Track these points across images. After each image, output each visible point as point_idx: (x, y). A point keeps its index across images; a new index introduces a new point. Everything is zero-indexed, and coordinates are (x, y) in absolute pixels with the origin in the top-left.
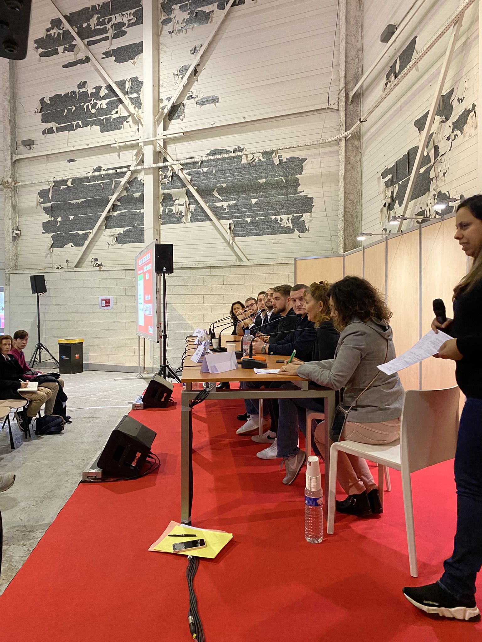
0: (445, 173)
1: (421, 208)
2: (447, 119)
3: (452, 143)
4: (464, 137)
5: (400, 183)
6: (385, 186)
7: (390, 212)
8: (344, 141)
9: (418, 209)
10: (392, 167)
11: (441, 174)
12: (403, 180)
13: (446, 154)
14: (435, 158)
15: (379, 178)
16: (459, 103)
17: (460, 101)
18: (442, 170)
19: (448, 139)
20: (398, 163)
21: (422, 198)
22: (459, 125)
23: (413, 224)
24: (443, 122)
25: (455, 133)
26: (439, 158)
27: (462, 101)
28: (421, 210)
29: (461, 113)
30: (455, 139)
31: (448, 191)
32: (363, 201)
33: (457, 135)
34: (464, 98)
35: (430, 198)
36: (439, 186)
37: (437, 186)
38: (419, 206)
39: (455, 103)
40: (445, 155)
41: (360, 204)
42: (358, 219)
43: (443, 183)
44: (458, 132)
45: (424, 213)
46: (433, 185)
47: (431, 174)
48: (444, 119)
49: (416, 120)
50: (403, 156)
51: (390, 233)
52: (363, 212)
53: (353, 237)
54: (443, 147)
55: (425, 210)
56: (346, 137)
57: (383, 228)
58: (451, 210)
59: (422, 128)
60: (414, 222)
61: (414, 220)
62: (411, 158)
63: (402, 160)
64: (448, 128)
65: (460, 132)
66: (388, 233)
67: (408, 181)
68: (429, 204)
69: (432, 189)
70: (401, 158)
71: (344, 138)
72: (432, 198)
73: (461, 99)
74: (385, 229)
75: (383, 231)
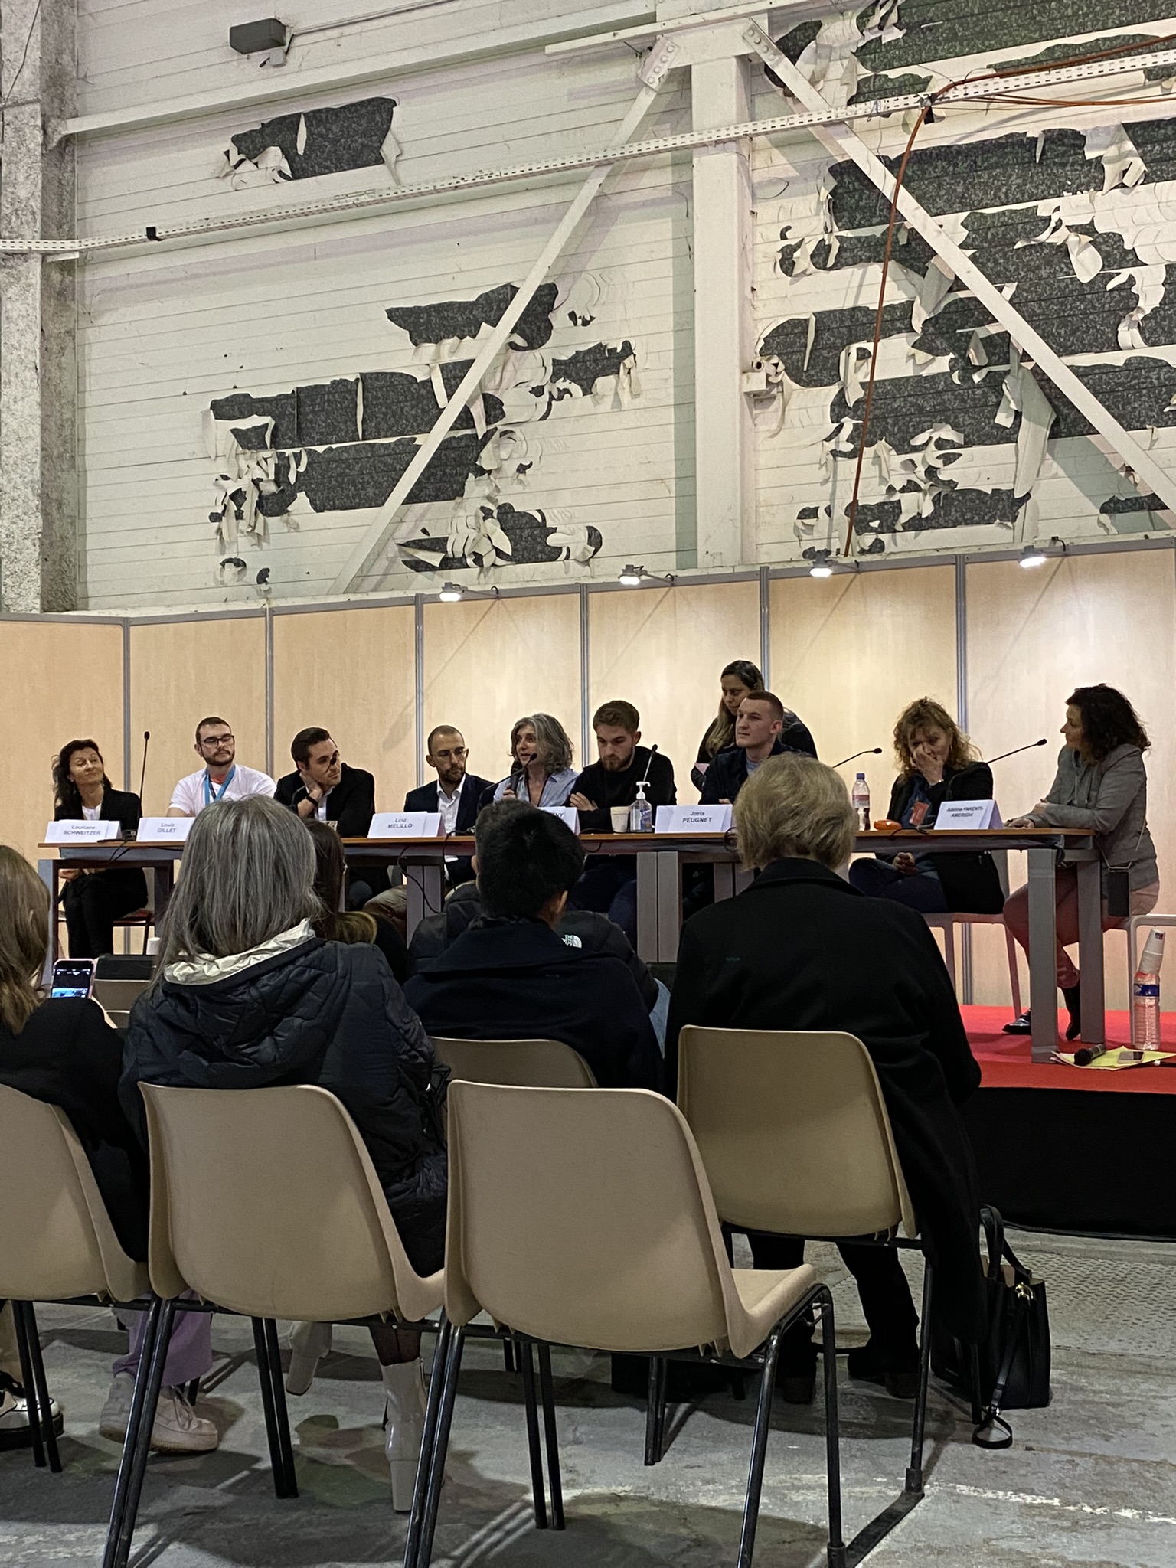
0: (522, 469)
1: (424, 531)
2: (532, 346)
3: (550, 405)
4: (596, 403)
5: (320, 449)
6: (236, 443)
7: (265, 521)
8: (39, 264)
9: (412, 532)
10: (275, 398)
11: (511, 468)
12: (334, 446)
13: (531, 425)
14: (488, 423)
15: (205, 414)
16: (575, 324)
17: (580, 321)
18: (515, 455)
19: (538, 391)
20: (302, 396)
21: (429, 508)
22: (578, 374)
23: (388, 568)
24: (513, 346)
25: (561, 384)
26: (500, 425)
27: (585, 323)
28: (424, 537)
29: (583, 348)
30: (560, 398)
31: (539, 511)
32: (89, 462)
33: (567, 391)
34: (592, 318)
35: (461, 513)
36: (504, 491)
37: (497, 488)
38: (416, 527)
39: (559, 319)
40: (526, 425)
41: (73, 467)
42: (66, 511)
43: (519, 488)
44: (576, 389)
45: (438, 545)
46: (477, 485)
47: (486, 460)
48: (520, 341)
49: (397, 309)
50: (334, 382)
51: (263, 576)
52: (91, 495)
53: (50, 562)
54: (516, 404)
55: (446, 539)
56: (45, 255)
57: (227, 557)
58: (553, 554)
59: (424, 336)
60: (392, 561)
61: (395, 557)
62: (376, 398)
63: (329, 393)
64: (534, 366)
65: (579, 388)
66: (252, 575)
67: (358, 451)
68: (462, 528)
69: (474, 495)
70: (323, 386)
71: (40, 257)
72: (476, 516)
73: (584, 319)
74: (239, 563)
75: (223, 564)
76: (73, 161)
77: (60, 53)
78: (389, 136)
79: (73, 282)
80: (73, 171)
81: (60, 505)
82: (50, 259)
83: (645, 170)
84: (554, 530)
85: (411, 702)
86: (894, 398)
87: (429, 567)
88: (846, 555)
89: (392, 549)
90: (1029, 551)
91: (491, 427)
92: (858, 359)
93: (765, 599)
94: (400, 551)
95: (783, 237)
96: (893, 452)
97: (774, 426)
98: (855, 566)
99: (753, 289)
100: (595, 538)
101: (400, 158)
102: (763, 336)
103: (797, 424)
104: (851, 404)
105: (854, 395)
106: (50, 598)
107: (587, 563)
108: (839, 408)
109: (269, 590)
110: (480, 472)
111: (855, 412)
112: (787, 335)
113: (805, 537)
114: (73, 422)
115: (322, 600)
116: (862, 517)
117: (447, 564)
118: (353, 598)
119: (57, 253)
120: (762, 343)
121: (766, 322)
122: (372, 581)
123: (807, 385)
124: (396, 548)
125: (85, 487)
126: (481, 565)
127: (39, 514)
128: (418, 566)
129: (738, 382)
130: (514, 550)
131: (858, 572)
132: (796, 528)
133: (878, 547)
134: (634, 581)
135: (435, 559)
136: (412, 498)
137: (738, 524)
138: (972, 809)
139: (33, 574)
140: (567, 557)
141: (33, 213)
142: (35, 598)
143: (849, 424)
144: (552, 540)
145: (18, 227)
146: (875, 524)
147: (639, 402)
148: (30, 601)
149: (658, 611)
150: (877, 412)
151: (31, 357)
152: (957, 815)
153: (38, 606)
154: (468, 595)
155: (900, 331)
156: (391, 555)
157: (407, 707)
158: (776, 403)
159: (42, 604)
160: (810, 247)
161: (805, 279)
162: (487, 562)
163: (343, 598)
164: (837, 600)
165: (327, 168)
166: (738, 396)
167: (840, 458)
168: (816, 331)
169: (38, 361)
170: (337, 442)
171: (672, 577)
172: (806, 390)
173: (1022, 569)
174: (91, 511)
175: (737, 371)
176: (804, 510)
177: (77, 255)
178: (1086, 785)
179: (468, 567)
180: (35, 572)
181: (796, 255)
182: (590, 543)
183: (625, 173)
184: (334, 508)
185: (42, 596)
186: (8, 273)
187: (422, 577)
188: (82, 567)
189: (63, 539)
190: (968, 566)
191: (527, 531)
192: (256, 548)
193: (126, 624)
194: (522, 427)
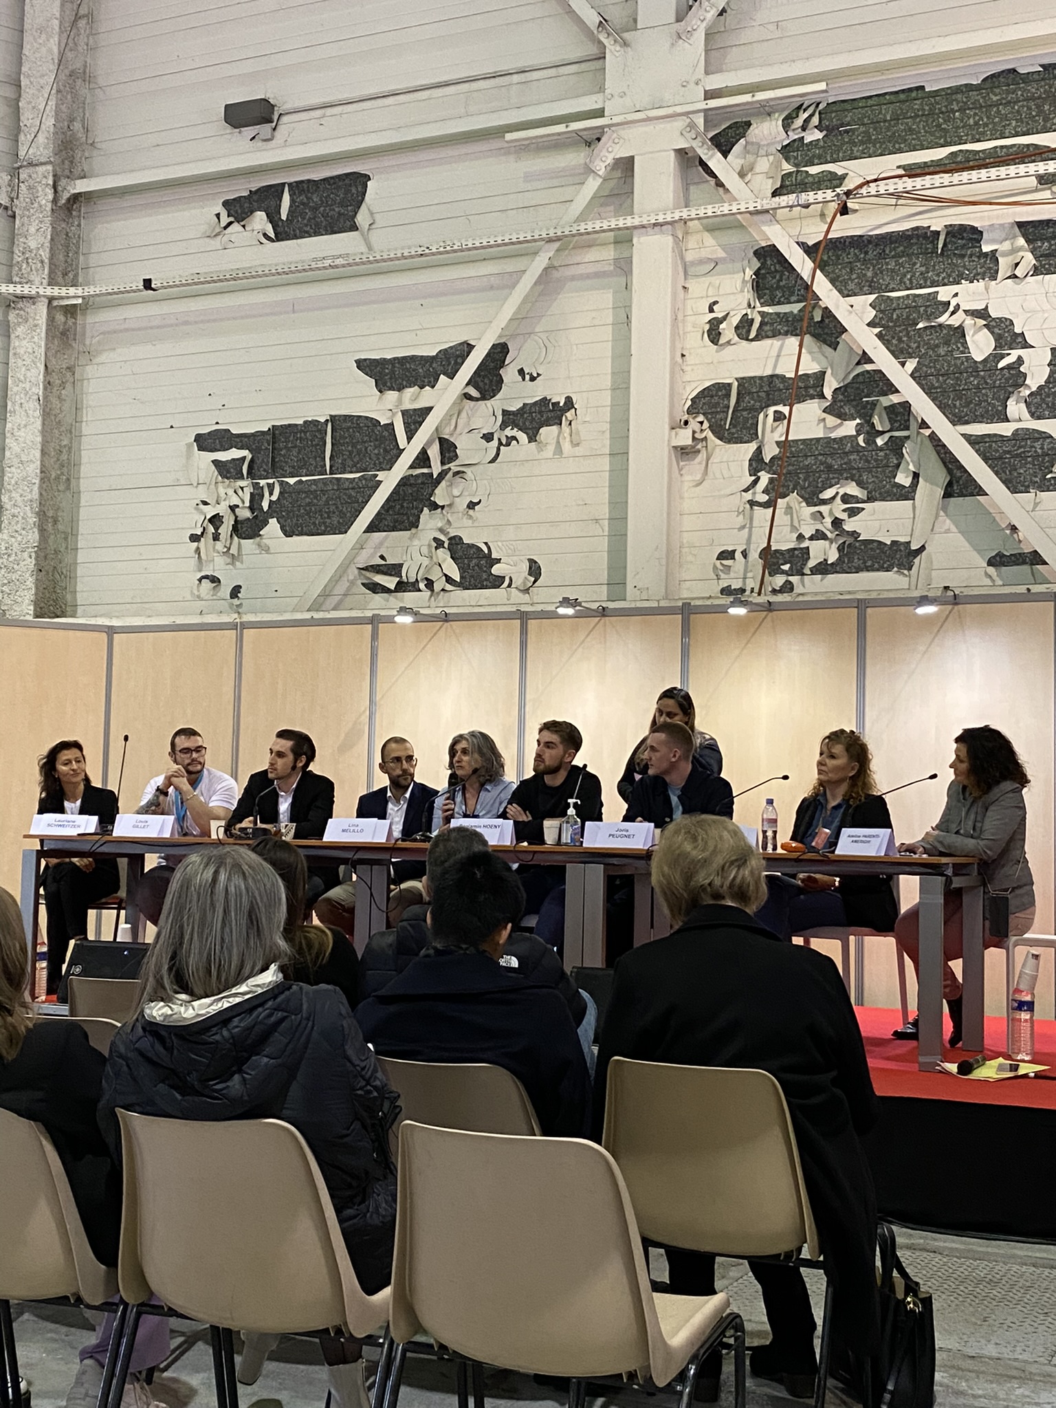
0: (472, 505)
1: (382, 557)
2: (484, 398)
3: (498, 449)
4: (540, 450)
5: (292, 481)
6: (216, 473)
7: (239, 543)
8: (45, 307)
9: (372, 556)
10: (252, 434)
11: (462, 504)
12: (304, 479)
13: (480, 467)
14: (443, 463)
15: (189, 446)
16: (524, 380)
17: (527, 377)
18: (466, 493)
19: (488, 437)
20: (276, 433)
21: (386, 537)
22: (524, 423)
23: (349, 589)
24: (467, 396)
25: (509, 432)
26: (453, 466)
27: (533, 379)
28: (382, 562)
29: (530, 401)
30: (508, 444)
31: (486, 543)
32: (84, 484)
33: (514, 438)
34: (539, 375)
35: (416, 542)
36: (454, 525)
37: (448, 523)
38: (375, 553)
39: (509, 374)
40: (477, 466)
41: (68, 488)
42: (60, 527)
43: (468, 522)
44: (522, 437)
45: (394, 570)
46: (431, 518)
47: (440, 496)
48: (474, 392)
49: (365, 360)
50: (305, 422)
51: (235, 592)
52: (83, 513)
53: (44, 573)
54: (468, 447)
55: (401, 565)
56: (51, 299)
57: (203, 574)
58: (497, 582)
59: (389, 384)
60: (352, 583)
61: (355, 579)
62: (342, 437)
63: (301, 431)
64: (486, 415)
65: (525, 436)
66: (225, 591)
67: (325, 484)
68: (416, 556)
69: (429, 526)
70: (296, 425)
71: (47, 301)
72: (429, 546)
73: (531, 375)
74: (215, 580)
75: (200, 580)
76: (79, 217)
77: (72, 120)
78: (363, 207)
79: (75, 324)
80: (79, 225)
81: (55, 522)
82: (55, 303)
83: (589, 246)
84: (498, 561)
85: (364, 711)
86: (806, 456)
87: (386, 590)
88: (759, 594)
89: (353, 573)
90: (924, 600)
91: (446, 467)
92: (775, 420)
93: (686, 630)
94: (360, 574)
95: (711, 310)
96: (804, 504)
97: (699, 477)
98: (767, 605)
99: (683, 355)
100: (535, 570)
101: (373, 226)
102: (690, 397)
103: (718, 475)
104: (767, 461)
105: (770, 452)
106: (42, 605)
107: (527, 591)
108: (757, 463)
109: (241, 604)
110: (434, 506)
111: (771, 467)
112: (712, 396)
113: (723, 576)
114: (70, 448)
115: (287, 616)
116: (775, 560)
117: (402, 587)
118: (317, 615)
119: (62, 298)
120: (689, 403)
121: (694, 385)
122: (334, 600)
123: (729, 442)
124: (356, 571)
125: (79, 507)
126: (432, 591)
127: (36, 530)
128: (375, 588)
129: (666, 438)
130: (461, 577)
131: (771, 610)
132: (715, 567)
133: (788, 587)
134: (570, 611)
135: (390, 582)
136: (372, 528)
137: (664, 562)
138: (869, 836)
139: (28, 583)
140: (509, 586)
141: (42, 262)
142: (29, 605)
143: (765, 478)
144: (496, 570)
145: (28, 273)
146: (786, 567)
147: (579, 451)
148: (25, 608)
149: (589, 639)
150: (790, 468)
151: (35, 390)
152: (856, 841)
153: (32, 612)
154: (419, 618)
155: (812, 397)
156: (351, 578)
157: (360, 716)
158: (700, 455)
159: (35, 610)
160: (735, 320)
161: (730, 347)
162: (437, 587)
163: (307, 616)
164: (750, 635)
165: (307, 232)
166: (666, 449)
167: (756, 508)
168: (738, 394)
169: (41, 393)
170: (307, 475)
171: (603, 608)
172: (728, 446)
173: (916, 614)
174: (83, 528)
175: (667, 427)
176: (722, 552)
177: (80, 301)
178: (972, 817)
179: (420, 590)
180: (30, 583)
181: (722, 326)
182: (530, 574)
183: (573, 248)
184: (301, 534)
185: (36, 603)
186: (18, 315)
187: (379, 598)
188: (71, 577)
189: (56, 552)
190: (869, 610)
191: (474, 561)
192: (231, 567)
193: (111, 631)
194: (472, 468)
